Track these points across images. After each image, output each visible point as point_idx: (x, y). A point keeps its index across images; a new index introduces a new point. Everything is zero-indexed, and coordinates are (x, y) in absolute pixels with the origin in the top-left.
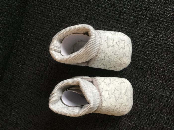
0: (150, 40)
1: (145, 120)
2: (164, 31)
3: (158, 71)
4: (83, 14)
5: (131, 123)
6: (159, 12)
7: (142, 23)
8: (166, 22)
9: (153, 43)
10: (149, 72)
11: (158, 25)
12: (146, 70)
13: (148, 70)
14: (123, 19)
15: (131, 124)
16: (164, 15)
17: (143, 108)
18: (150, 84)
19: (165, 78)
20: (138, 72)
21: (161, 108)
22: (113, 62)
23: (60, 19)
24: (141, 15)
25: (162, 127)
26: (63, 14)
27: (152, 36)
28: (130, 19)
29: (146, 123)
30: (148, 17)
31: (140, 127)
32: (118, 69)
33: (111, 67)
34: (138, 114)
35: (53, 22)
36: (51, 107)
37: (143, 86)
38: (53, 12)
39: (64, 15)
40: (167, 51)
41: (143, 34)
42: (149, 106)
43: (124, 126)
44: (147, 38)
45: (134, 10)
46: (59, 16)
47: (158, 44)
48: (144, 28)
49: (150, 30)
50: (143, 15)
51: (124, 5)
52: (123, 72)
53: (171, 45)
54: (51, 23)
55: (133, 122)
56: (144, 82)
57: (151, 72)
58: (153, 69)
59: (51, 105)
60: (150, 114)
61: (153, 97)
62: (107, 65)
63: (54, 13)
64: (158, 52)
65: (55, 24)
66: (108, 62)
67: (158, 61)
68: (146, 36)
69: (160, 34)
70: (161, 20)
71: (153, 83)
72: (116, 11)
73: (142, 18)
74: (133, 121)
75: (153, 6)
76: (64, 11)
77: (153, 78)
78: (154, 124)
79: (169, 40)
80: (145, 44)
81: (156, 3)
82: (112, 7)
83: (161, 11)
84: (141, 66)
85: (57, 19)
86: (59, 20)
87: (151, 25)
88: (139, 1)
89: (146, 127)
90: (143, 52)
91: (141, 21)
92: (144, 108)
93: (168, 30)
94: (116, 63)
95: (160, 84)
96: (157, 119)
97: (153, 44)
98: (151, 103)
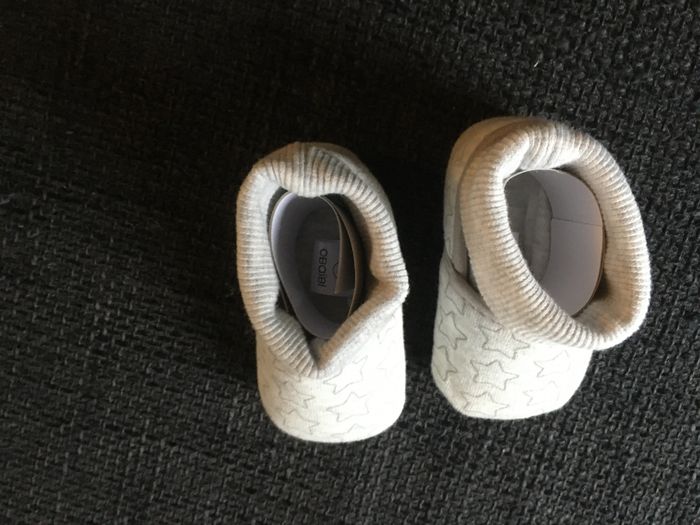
0: (549, 454)
1: (259, 463)
2: (579, 493)
3: (442, 487)
4: (662, 185)
5: (235, 421)
6: (648, 471)
7: (611, 424)
8: (612, 495)
9: (539, 465)
10: (433, 461)
11: (602, 474)
12: (440, 452)
13: (439, 457)
14: (631, 358)
15: (230, 419)
16: (636, 486)
17: (302, 454)
18: (390, 466)
19: (417, 509)
20: (429, 425)
21: (313, 508)
22: (473, 373)
23: (647, 65)
24: (642, 417)
25: (246, 515)
26: (669, 83)
27: (563, 459)
28: (629, 382)
29: (251, 468)
30: (633, 439)
31: (229, 449)
32: (445, 380)
33: (451, 359)
34: (275, 441)
35: (635, 25)
36: (259, 176)
37: (381, 448)
38: (681, 23)
39: (664, 88)
40: (513, 506)
41: (569, 430)
42: (312, 473)
43: (216, 398)
44: (557, 445)
45: (662, 391)
46: (660, 61)
47: (534, 479)
48: (591, 433)
49: (586, 451)
50: (639, 424)
51: (685, 356)
52: (425, 374)
53: (532, 516)
54: (629, 16)
55: (242, 426)
56: (397, 447)
57: (435, 469)
58: (447, 474)
59: (268, 175)
60: (284, 479)
61: (346, 481)
62: (459, 349)
63: (677, 30)
64: (508, 483)
65: (625, 41)
66: (474, 356)
67: (475, 486)
68: (563, 440)
69: (569, 483)
70: (619, 479)
71: (397, 478)
72: (665, 328)
73: (629, 422)
74: (246, 426)
75: (671, 451)
76: (682, 84)
77: (413, 474)
78: (251, 491)
79: (550, 511)
80: (533, 442)
81: (682, 458)
82: (682, 308)
83: (651, 476)
84: (451, 435)
85: (646, 48)
86: (640, 65)
87: (601, 453)
88: (693, 405)
89: (234, 470)
90: (506, 437)
91: (619, 418)
92: (300, 458)
93: (583, 504)
94: (471, 381)
95: (395, 495)
96: (273, 498)
97: (534, 464)
98: (325, 477)
